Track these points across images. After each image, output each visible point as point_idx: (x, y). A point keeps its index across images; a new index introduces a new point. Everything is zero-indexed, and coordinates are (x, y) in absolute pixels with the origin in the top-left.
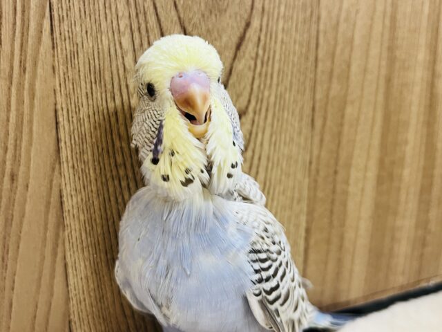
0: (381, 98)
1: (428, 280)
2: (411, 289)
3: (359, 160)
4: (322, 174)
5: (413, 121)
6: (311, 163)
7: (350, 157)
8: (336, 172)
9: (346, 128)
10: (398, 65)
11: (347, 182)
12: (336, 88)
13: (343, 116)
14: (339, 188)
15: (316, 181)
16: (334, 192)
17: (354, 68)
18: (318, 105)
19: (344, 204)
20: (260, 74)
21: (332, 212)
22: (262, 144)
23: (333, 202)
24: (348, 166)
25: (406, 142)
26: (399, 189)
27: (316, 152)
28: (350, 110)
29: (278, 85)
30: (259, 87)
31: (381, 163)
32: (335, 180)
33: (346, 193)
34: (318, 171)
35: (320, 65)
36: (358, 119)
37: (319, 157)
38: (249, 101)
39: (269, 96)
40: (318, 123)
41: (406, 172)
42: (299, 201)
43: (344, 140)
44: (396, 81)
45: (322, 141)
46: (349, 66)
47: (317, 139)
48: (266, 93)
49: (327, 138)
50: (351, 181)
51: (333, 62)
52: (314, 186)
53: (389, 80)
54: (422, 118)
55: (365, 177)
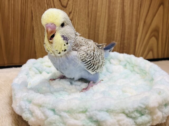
0: (107, 11)
3: (101, 26)
5: (118, 17)
6: (88, 25)
8: (95, 28)
9: (97, 18)
10: (112, 3)
12: (94, 8)
13: (96, 15)
14: (96, 32)
16: (95, 32)
17: (99, 4)
18: (89, 12)
19: (98, 36)
20: (74, 4)
22: (76, 20)
24: (99, 27)
25: (116, 22)
26: (114, 34)
27: (89, 23)
28: (98, 14)
29: (79, 7)
30: (74, 7)
31: (108, 27)
33: (98, 33)
34: (90, 27)
35: (90, 3)
36: (101, 16)
37: (90, 24)
38: (72, 10)
39: (77, 9)
40: (90, 16)
41: (116, 30)
42: (86, 34)
43: (97, 20)
44: (111, 7)
45: (91, 20)
46: (97, 3)
47: (90, 20)
48: (76, 9)
49: (92, 19)
51: (93, 2)
52: (89, 31)
53: (109, 7)
54: (120, 17)
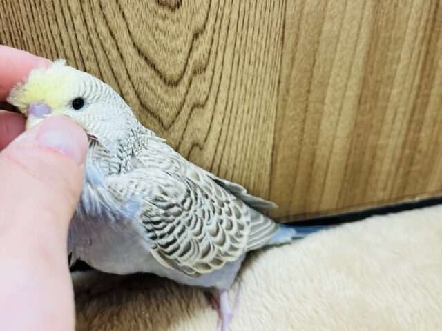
1: (414, 196)
2: (392, 204)
4: (292, 93)
6: (279, 82)
7: (327, 76)
8: (309, 91)
9: (322, 47)
11: (322, 102)
13: (320, 33)
14: (312, 107)
15: (285, 100)
19: (318, 123)
21: (303, 131)
23: (304, 121)
24: (324, 85)
25: (398, 60)
27: (285, 71)
28: (327, 26)
31: (364, 82)
32: (307, 99)
33: (319, 112)
34: (288, 91)
36: (338, 37)
37: (289, 76)
40: (289, 41)
43: (320, 59)
45: (293, 59)
47: (287, 59)
49: (299, 56)
50: (327, 101)
52: (283, 106)
54: (420, 34)
55: (344, 96)
